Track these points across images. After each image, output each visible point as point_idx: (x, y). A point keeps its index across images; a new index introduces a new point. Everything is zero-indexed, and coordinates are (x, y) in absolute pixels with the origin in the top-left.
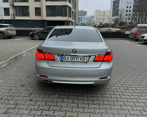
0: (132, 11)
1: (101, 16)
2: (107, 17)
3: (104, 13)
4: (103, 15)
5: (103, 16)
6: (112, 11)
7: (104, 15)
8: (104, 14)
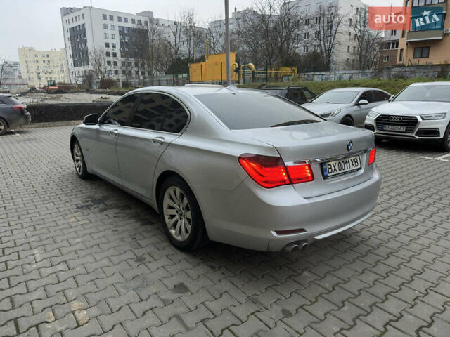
0: (119, 54)
1: (41, 64)
2: (57, 66)
3: (48, 56)
4: (47, 62)
5: (45, 64)
6: (70, 52)
7: (49, 62)
8: (48, 59)
